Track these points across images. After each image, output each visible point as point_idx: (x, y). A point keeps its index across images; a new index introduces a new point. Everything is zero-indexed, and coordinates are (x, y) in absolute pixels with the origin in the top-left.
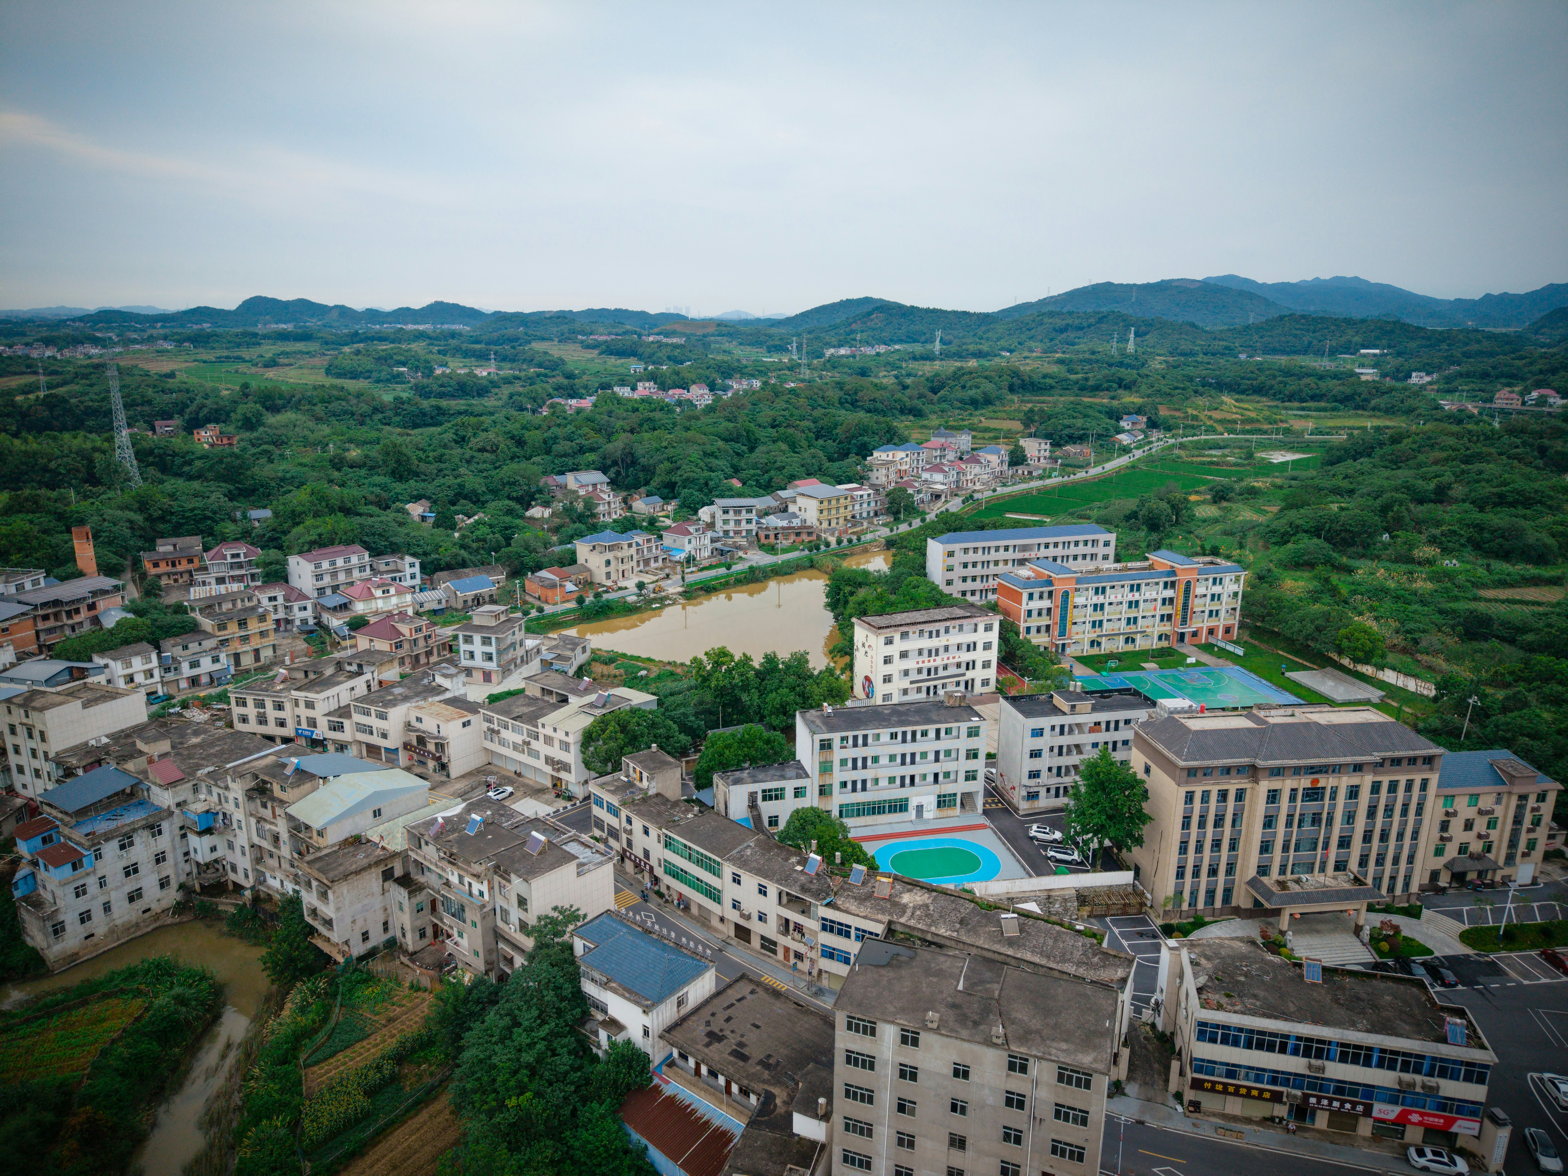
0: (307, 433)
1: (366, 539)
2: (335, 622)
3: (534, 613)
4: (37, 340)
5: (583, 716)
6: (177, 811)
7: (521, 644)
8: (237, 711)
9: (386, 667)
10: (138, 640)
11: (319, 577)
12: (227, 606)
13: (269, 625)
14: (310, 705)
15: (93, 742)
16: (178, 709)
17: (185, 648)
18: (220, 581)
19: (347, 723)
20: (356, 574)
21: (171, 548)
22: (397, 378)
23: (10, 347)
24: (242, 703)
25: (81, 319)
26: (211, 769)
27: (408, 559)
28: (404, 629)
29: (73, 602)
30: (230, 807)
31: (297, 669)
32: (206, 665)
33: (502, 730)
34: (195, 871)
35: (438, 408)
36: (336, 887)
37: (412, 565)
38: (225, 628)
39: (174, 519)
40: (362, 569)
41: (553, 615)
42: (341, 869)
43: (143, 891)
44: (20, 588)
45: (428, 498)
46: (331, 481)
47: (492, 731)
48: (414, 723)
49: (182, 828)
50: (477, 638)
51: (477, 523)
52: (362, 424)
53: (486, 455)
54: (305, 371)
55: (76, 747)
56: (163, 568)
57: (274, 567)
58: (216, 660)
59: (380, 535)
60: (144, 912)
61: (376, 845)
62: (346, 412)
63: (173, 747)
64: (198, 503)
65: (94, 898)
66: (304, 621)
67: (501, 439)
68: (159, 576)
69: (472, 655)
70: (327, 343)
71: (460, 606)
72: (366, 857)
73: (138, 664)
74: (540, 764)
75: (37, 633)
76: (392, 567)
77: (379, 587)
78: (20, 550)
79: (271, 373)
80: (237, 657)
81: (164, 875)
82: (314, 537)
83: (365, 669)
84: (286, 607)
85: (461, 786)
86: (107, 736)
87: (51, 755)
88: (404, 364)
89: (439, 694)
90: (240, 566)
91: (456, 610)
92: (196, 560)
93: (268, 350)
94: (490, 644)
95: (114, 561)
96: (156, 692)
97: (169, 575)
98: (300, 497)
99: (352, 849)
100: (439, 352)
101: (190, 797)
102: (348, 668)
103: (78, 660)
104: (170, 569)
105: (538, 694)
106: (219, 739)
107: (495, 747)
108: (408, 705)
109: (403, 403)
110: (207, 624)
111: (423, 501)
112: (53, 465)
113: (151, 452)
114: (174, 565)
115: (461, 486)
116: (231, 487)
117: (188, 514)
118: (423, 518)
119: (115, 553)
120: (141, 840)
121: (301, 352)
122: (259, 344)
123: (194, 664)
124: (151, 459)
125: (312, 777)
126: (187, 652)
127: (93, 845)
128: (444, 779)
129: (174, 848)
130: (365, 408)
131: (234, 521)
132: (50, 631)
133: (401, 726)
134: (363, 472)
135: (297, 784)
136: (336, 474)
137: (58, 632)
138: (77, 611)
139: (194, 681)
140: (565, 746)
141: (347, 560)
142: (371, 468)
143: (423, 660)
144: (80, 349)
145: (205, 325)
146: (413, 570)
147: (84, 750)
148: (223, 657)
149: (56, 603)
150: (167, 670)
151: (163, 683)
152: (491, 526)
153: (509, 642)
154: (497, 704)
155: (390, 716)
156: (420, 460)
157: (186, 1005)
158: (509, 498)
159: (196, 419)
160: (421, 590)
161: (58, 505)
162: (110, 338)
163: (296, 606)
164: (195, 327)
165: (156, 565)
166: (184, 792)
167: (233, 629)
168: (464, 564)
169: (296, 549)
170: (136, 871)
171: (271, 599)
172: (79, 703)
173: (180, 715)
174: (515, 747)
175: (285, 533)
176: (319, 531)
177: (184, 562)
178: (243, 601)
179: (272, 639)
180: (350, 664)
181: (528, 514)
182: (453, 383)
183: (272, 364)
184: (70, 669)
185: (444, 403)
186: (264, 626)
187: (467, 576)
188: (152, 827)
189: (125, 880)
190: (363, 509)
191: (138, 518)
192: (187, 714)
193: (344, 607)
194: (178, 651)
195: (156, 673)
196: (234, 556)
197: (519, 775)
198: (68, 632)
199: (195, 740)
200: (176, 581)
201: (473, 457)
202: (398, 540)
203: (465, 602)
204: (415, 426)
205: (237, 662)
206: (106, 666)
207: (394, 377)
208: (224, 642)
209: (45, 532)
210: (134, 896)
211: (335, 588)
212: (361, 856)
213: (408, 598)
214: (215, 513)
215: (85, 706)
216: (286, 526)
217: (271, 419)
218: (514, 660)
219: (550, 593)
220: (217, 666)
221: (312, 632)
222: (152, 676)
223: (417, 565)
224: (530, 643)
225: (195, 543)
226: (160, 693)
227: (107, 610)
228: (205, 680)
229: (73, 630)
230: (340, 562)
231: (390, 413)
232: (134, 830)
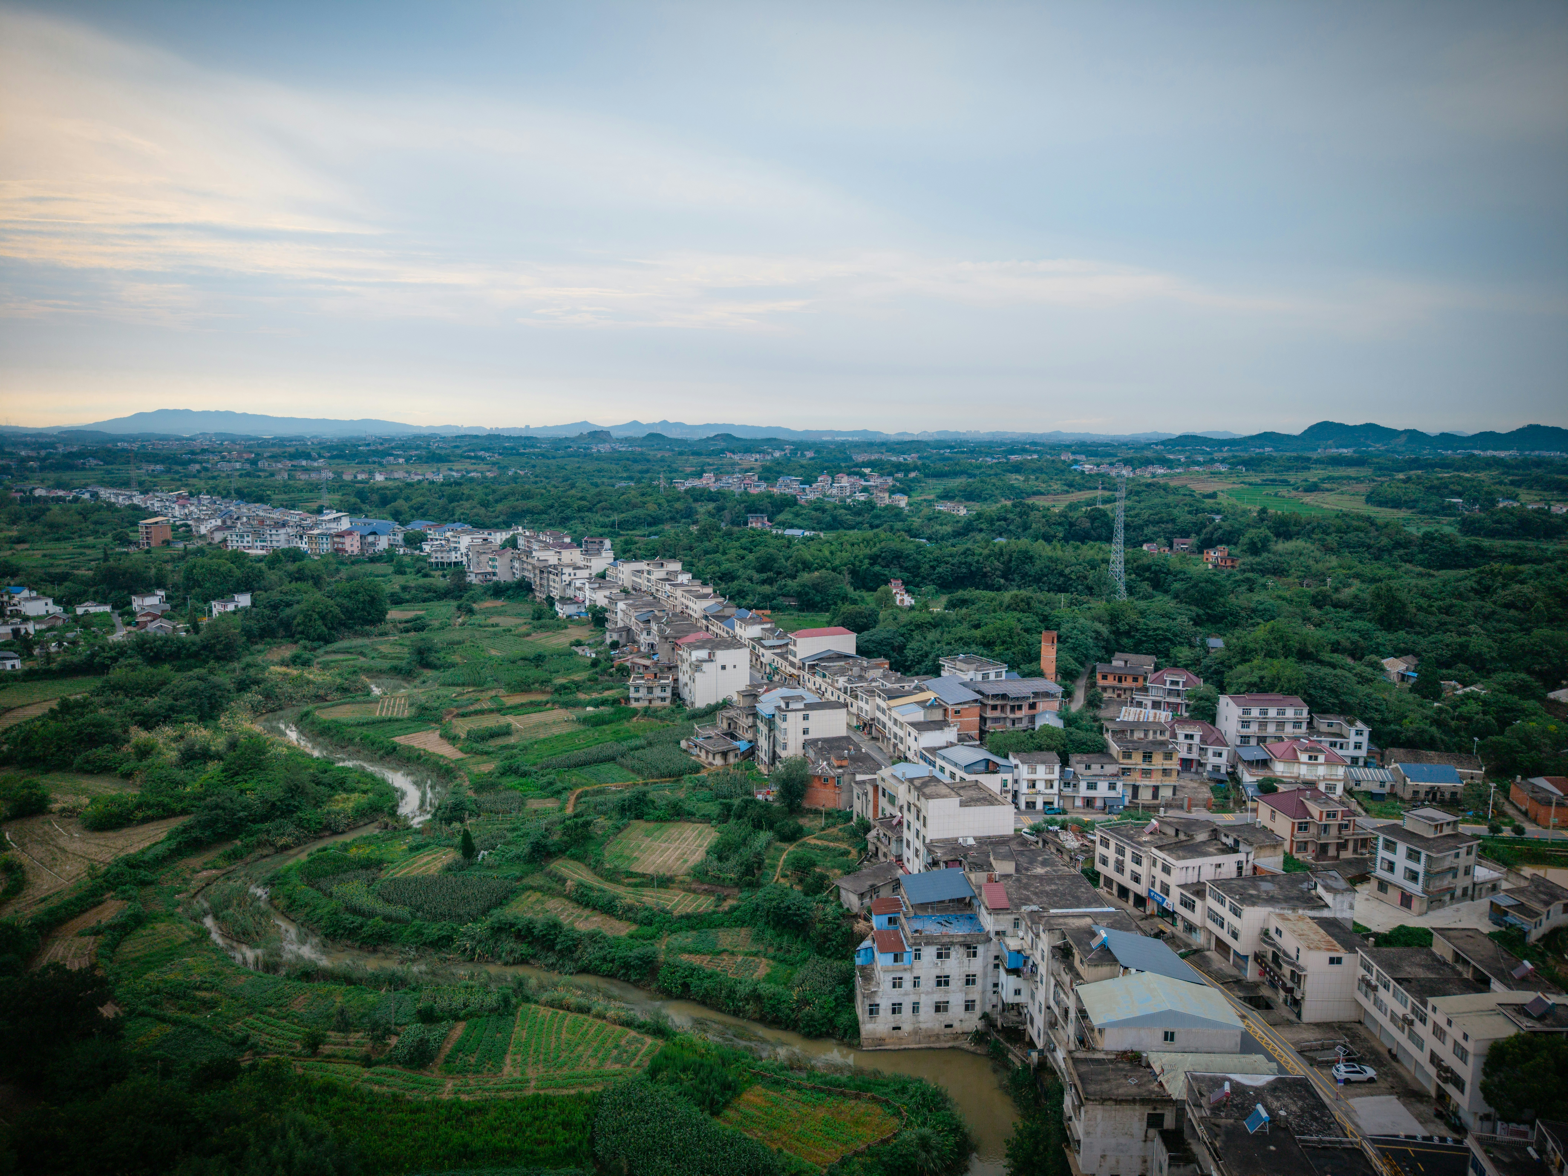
0: (1311, 562)
1: (1312, 691)
2: (1248, 778)
3: (1507, 832)
4: (1119, 461)
5: (1500, 1019)
6: (995, 940)
7: (1467, 871)
8: (1100, 850)
9: (1268, 852)
10: (1049, 749)
11: (1245, 724)
12: (1138, 735)
13: (1174, 764)
14: (1166, 869)
15: (961, 840)
16: (1056, 828)
17: (1088, 767)
18: (1156, 705)
19: (1199, 903)
20: (1289, 729)
21: (1122, 663)
22: (1448, 510)
23: (1098, 466)
24: (1105, 843)
25: (1163, 443)
26: (1035, 908)
27: (1360, 725)
28: (1315, 809)
29: (1017, 699)
30: (1037, 957)
31: (1169, 824)
32: (1102, 790)
33: (1381, 988)
34: (1000, 1006)
35: (1478, 548)
36: (1089, 1106)
37: (1359, 733)
38: (1130, 757)
39: (1138, 636)
40: (1297, 724)
41: (1539, 842)
42: (1106, 1086)
43: (950, 1006)
44: (985, 676)
45: (1416, 655)
46: (1307, 619)
47: (1368, 984)
48: (1272, 933)
49: (997, 957)
50: (1402, 848)
51: (1467, 696)
52: (1377, 558)
53: (1513, 612)
54: (1346, 497)
55: (947, 840)
56: (1110, 682)
57: (1203, 703)
58: (1112, 787)
59: (1332, 690)
60: (947, 1026)
61: (1156, 1076)
62: (1362, 545)
63: (1017, 870)
64: (1163, 624)
65: (906, 994)
66: (1216, 768)
67: (1540, 595)
68: (1104, 689)
69: (1391, 867)
70: (1380, 469)
71: (1408, 796)
72: (1138, 1085)
73: (1041, 772)
74: (1423, 1058)
75: (983, 720)
76: (1333, 730)
77: (1306, 750)
78: (1004, 643)
79: (1308, 498)
80: (1136, 789)
81: (970, 998)
82: (1255, 679)
83: (1242, 847)
84: (1201, 749)
85: (1310, 1036)
86: (975, 838)
87: (927, 841)
88: (1459, 495)
89: (1313, 908)
90: (1178, 694)
91: (1402, 800)
92: (1141, 680)
93: (1314, 475)
94: (1418, 860)
95: (1073, 667)
96: (1052, 803)
97: (1114, 689)
98: (1261, 631)
99: (1127, 1067)
100: (1512, 483)
101: (1010, 930)
102: (1224, 839)
103: (997, 754)
104: (1116, 683)
105: (1449, 958)
106: (1060, 878)
107: (1368, 1004)
108: (1271, 909)
109: (1433, 539)
110: (1115, 748)
111: (1410, 658)
112: (1067, 571)
113: (1148, 568)
114: (1120, 680)
115: (1464, 646)
116: (1201, 612)
117: (1151, 633)
118: (1403, 677)
119: (1076, 659)
120: (957, 954)
121: (1349, 478)
122: (1309, 469)
123: (1092, 786)
124: (1147, 574)
125: (1114, 961)
126: (1089, 772)
127: (915, 944)
128: (1293, 1017)
129: (985, 975)
130: (1385, 541)
131: (1192, 646)
132: (996, 720)
133: (1256, 932)
134: (1347, 613)
135: (1096, 963)
136: (1315, 612)
137: (1002, 723)
138: (1020, 707)
139: (1089, 802)
140: (1462, 1054)
141: (1281, 712)
142: (1358, 611)
143: (1332, 852)
144: (1150, 469)
145: (1267, 449)
146: (1359, 739)
147: (952, 845)
148: (1119, 785)
149: (1004, 696)
150: (1067, 785)
151: (1061, 797)
152: (1485, 703)
153: (1447, 864)
154: (1385, 950)
155: (1244, 914)
156: (1420, 608)
157: (928, 1152)
158: (1529, 671)
159: (1211, 539)
160: (1366, 765)
161: (1047, 608)
162: (1179, 460)
163: (1211, 750)
164: (1258, 451)
165: (1105, 677)
166: (1005, 922)
167: (1137, 759)
168: (1431, 744)
169: (1234, 689)
170: (947, 983)
171: (1187, 737)
172: (957, 800)
173: (1056, 834)
174: (1393, 1018)
175: (1230, 667)
176: (1263, 673)
177: (1130, 679)
178: (1155, 733)
179: (1173, 780)
180: (1227, 836)
181: (1552, 695)
182: (1512, 519)
183: (1312, 488)
184: (988, 761)
185: (1486, 543)
186: (1168, 764)
187: (1430, 760)
188: (969, 947)
189: (936, 988)
190: (1326, 656)
191: (1104, 630)
192: (1063, 835)
193: (1264, 763)
194: (1080, 769)
195: (1056, 784)
196: (1173, 683)
197: (1394, 1057)
198: (1009, 724)
199: (1040, 871)
200: (1119, 696)
201: (1494, 613)
202: (1352, 700)
203: (1416, 793)
204: (1443, 566)
205: (1135, 795)
206: (1016, 766)
207: (1443, 508)
208: (1125, 771)
209: (1027, 630)
210: (940, 1007)
211: (1262, 740)
212: (1133, 1081)
213: (1341, 771)
214: (1175, 635)
215: (963, 804)
216: (1234, 660)
217: (1281, 546)
218: (1451, 891)
219: (1542, 811)
220: (1112, 794)
221: (1222, 782)
222: (1052, 787)
223: (1366, 734)
224: (1483, 873)
225: (1147, 662)
226: (1056, 806)
227: (1045, 712)
228: (1099, 803)
229: (1014, 724)
230: (1272, 712)
231: (1416, 549)
232: (953, 944)
